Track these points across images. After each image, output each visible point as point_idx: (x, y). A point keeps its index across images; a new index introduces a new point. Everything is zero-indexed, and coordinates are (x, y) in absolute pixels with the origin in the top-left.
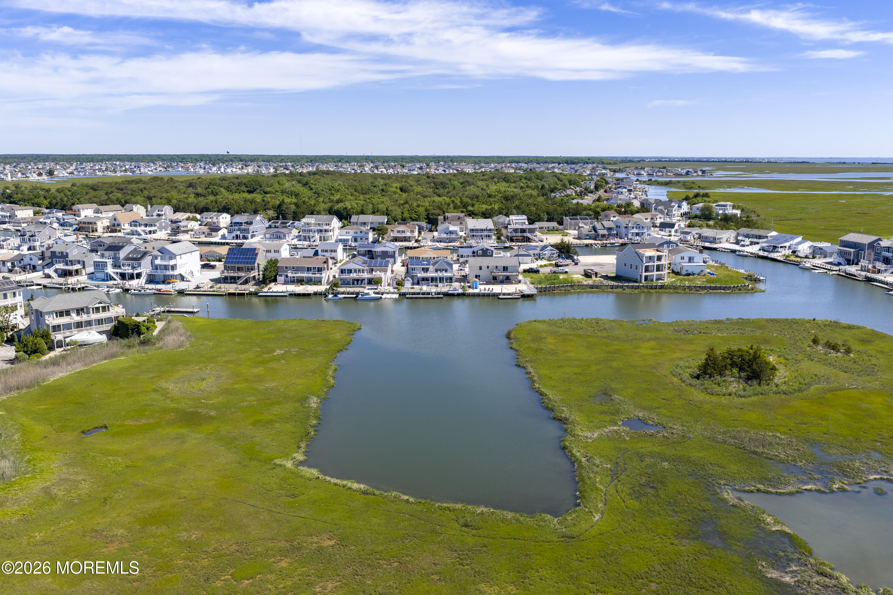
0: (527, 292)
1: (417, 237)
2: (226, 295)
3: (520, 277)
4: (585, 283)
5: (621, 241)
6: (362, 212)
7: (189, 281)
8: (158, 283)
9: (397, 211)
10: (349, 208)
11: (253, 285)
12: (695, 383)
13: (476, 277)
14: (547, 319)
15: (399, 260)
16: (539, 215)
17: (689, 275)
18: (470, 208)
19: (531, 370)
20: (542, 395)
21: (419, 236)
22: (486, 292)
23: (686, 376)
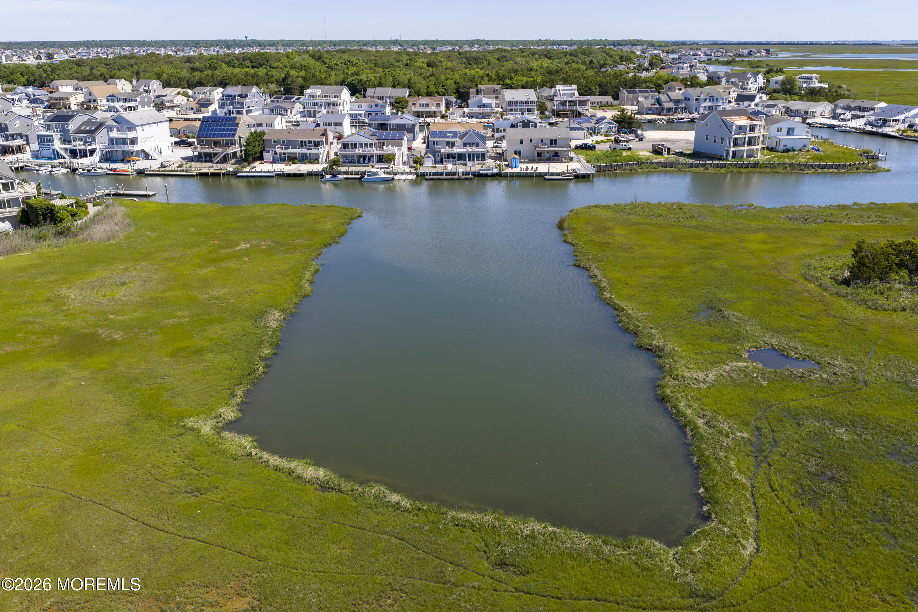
0: (582, 172)
1: (443, 112)
2: (197, 175)
3: (572, 154)
4: (656, 161)
5: (691, 116)
6: (381, 85)
7: (155, 159)
8: (115, 161)
9: (422, 85)
10: (365, 80)
11: (233, 164)
12: (846, 292)
13: (516, 153)
14: (611, 203)
15: (420, 136)
16: (590, 89)
17: (788, 151)
18: (508, 81)
19: (597, 272)
20: (616, 309)
21: (446, 112)
22: (529, 171)
23: (827, 280)
